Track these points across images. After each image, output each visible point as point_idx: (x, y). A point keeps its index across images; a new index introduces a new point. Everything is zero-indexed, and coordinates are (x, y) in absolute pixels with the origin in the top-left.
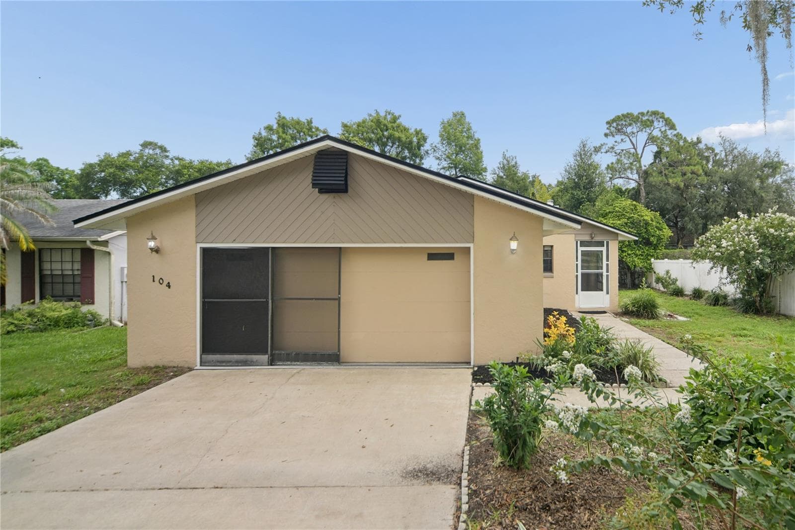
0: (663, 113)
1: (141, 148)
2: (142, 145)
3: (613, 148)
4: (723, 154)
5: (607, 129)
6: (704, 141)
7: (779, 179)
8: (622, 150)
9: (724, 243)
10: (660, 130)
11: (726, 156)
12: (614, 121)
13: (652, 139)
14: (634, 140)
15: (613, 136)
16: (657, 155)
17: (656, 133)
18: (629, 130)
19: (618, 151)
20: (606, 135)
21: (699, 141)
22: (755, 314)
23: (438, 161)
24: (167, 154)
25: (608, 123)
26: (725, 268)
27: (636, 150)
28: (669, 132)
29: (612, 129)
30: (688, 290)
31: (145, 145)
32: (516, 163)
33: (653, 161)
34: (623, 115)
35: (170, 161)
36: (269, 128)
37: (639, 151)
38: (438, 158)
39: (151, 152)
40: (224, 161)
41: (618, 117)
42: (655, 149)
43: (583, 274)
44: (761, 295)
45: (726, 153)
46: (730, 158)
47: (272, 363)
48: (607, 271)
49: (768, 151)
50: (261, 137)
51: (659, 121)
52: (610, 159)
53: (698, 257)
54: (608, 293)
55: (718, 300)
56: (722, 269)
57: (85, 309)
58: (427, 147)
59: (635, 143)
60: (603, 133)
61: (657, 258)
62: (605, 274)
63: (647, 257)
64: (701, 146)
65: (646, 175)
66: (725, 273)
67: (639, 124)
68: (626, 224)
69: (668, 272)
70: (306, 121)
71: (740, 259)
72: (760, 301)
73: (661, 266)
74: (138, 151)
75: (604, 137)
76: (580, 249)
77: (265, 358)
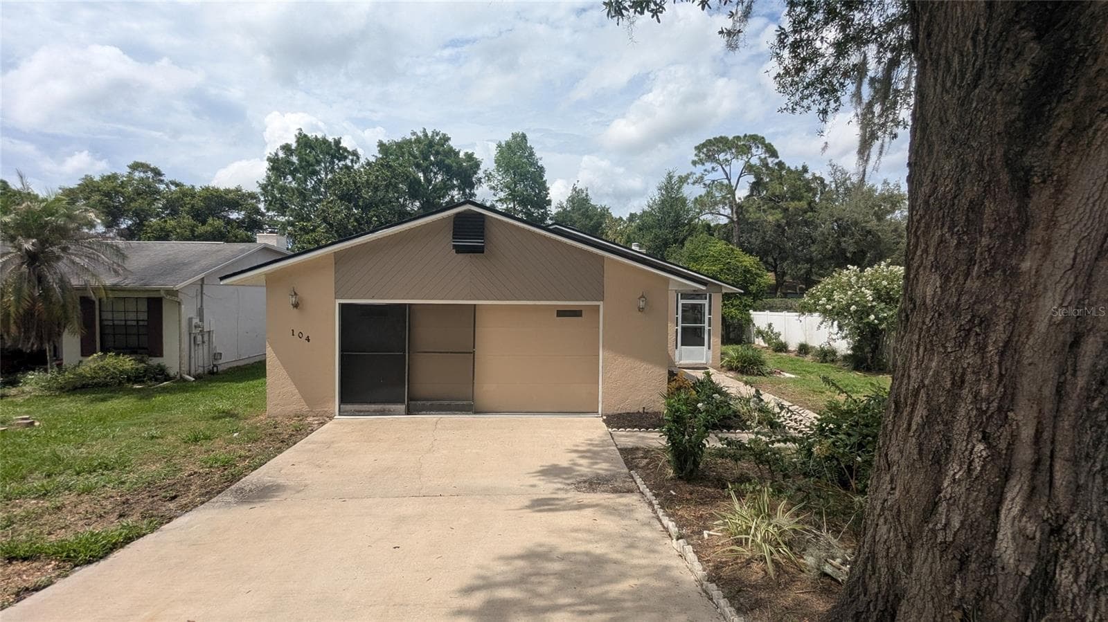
0: (763, 138)
1: (129, 170)
2: (130, 167)
3: (702, 178)
4: (833, 186)
5: (696, 155)
6: (811, 170)
7: (899, 215)
8: (713, 181)
9: (836, 296)
10: (760, 158)
11: (837, 187)
12: (704, 145)
13: (749, 168)
14: (727, 169)
15: (703, 164)
16: (756, 187)
17: (755, 161)
18: (722, 157)
19: (707, 182)
20: (694, 163)
21: (805, 170)
22: (866, 371)
23: (493, 191)
24: (162, 178)
25: (697, 148)
26: (836, 323)
27: (729, 180)
28: (770, 160)
29: (702, 155)
30: (793, 346)
31: (136, 166)
32: (587, 195)
33: (748, 194)
34: (715, 139)
35: (164, 186)
36: (286, 148)
37: (734, 183)
38: (492, 188)
39: (142, 175)
40: (232, 187)
41: (709, 141)
42: (752, 179)
43: (683, 328)
44: (873, 351)
45: (836, 185)
46: (841, 190)
47: (409, 412)
48: (710, 326)
49: (886, 182)
50: (278, 159)
51: (758, 147)
52: (699, 191)
53: (805, 309)
54: (709, 348)
55: (826, 355)
56: (832, 324)
57: (154, 361)
58: (480, 174)
59: (728, 172)
60: (691, 161)
61: (755, 310)
62: (707, 328)
63: (747, 307)
64: (808, 176)
65: (739, 209)
66: (836, 329)
67: (734, 151)
68: (722, 270)
69: (770, 325)
70: (332, 141)
71: (851, 314)
72: (872, 357)
73: (761, 319)
74: (126, 174)
75: (691, 165)
76: (681, 302)
77: (402, 407)
